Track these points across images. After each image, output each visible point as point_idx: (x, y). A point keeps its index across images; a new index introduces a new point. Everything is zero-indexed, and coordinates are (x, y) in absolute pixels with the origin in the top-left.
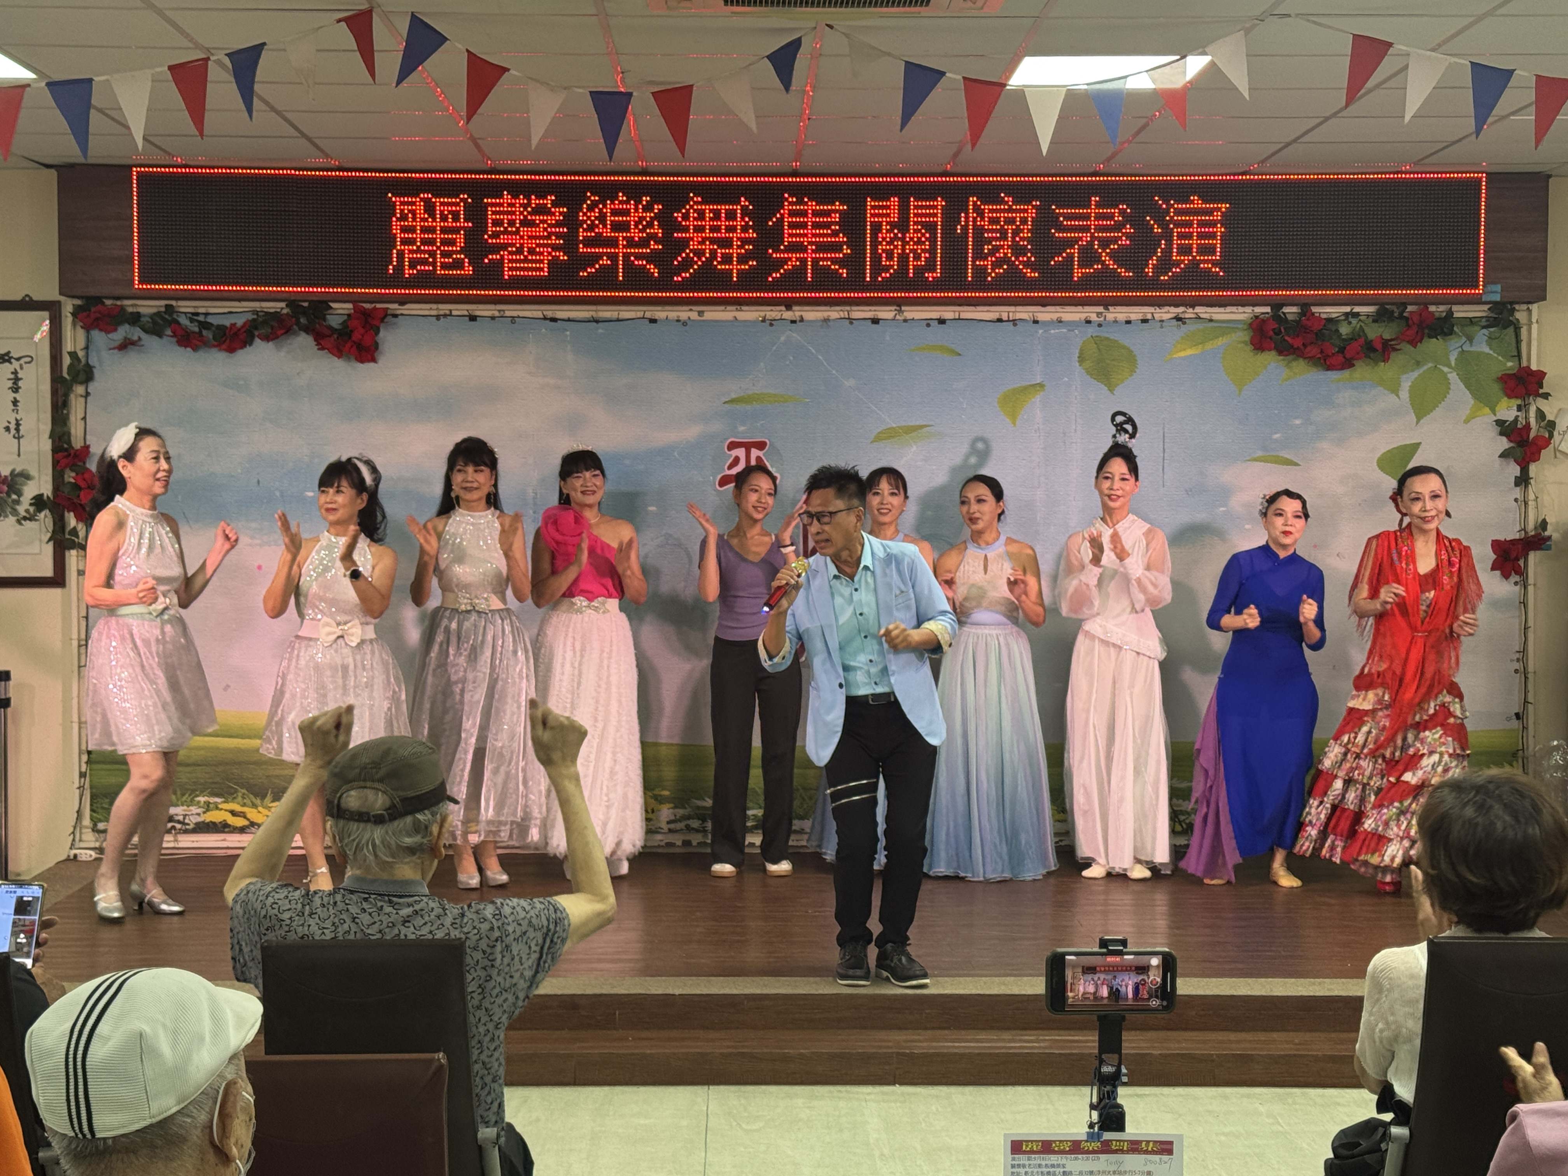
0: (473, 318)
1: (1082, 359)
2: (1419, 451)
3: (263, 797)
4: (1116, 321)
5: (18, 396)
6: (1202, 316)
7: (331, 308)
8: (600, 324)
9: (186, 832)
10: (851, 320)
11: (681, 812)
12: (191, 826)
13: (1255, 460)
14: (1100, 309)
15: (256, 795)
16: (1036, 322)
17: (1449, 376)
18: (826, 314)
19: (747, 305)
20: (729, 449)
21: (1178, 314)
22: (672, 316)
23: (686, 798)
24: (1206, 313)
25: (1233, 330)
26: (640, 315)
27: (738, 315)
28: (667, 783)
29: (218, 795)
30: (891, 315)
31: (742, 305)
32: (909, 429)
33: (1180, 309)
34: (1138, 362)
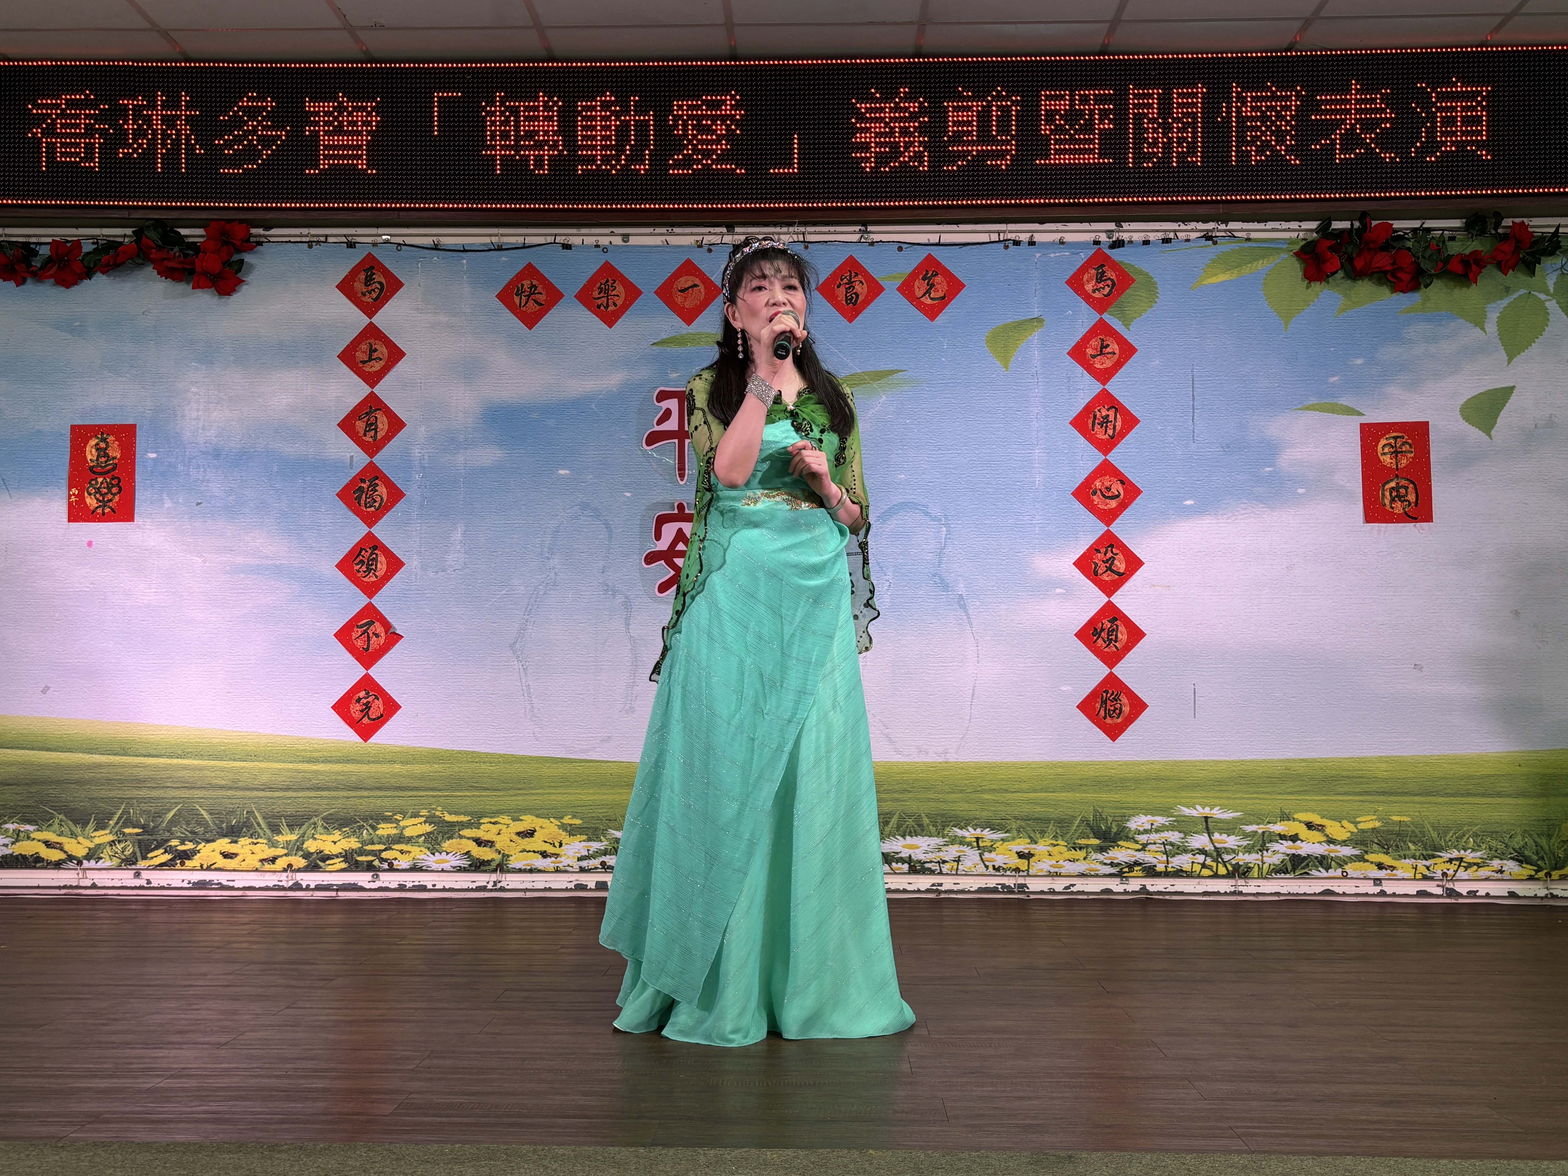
0: (351, 245)
2: (1513, 398)
3: (85, 824)
4: (1131, 242)
6: (1236, 234)
7: (179, 234)
10: (807, 244)
11: (595, 846)
13: (1307, 408)
14: (1111, 226)
15: (76, 822)
16: (1032, 243)
17: (1547, 304)
19: (680, 225)
20: (659, 400)
21: (1208, 231)
22: (590, 241)
23: (602, 827)
24: (1242, 230)
25: (1278, 250)
26: (550, 239)
27: (669, 238)
28: (579, 810)
29: (29, 822)
30: (855, 238)
31: (672, 225)
32: (877, 375)
33: (1211, 225)
34: (1159, 290)
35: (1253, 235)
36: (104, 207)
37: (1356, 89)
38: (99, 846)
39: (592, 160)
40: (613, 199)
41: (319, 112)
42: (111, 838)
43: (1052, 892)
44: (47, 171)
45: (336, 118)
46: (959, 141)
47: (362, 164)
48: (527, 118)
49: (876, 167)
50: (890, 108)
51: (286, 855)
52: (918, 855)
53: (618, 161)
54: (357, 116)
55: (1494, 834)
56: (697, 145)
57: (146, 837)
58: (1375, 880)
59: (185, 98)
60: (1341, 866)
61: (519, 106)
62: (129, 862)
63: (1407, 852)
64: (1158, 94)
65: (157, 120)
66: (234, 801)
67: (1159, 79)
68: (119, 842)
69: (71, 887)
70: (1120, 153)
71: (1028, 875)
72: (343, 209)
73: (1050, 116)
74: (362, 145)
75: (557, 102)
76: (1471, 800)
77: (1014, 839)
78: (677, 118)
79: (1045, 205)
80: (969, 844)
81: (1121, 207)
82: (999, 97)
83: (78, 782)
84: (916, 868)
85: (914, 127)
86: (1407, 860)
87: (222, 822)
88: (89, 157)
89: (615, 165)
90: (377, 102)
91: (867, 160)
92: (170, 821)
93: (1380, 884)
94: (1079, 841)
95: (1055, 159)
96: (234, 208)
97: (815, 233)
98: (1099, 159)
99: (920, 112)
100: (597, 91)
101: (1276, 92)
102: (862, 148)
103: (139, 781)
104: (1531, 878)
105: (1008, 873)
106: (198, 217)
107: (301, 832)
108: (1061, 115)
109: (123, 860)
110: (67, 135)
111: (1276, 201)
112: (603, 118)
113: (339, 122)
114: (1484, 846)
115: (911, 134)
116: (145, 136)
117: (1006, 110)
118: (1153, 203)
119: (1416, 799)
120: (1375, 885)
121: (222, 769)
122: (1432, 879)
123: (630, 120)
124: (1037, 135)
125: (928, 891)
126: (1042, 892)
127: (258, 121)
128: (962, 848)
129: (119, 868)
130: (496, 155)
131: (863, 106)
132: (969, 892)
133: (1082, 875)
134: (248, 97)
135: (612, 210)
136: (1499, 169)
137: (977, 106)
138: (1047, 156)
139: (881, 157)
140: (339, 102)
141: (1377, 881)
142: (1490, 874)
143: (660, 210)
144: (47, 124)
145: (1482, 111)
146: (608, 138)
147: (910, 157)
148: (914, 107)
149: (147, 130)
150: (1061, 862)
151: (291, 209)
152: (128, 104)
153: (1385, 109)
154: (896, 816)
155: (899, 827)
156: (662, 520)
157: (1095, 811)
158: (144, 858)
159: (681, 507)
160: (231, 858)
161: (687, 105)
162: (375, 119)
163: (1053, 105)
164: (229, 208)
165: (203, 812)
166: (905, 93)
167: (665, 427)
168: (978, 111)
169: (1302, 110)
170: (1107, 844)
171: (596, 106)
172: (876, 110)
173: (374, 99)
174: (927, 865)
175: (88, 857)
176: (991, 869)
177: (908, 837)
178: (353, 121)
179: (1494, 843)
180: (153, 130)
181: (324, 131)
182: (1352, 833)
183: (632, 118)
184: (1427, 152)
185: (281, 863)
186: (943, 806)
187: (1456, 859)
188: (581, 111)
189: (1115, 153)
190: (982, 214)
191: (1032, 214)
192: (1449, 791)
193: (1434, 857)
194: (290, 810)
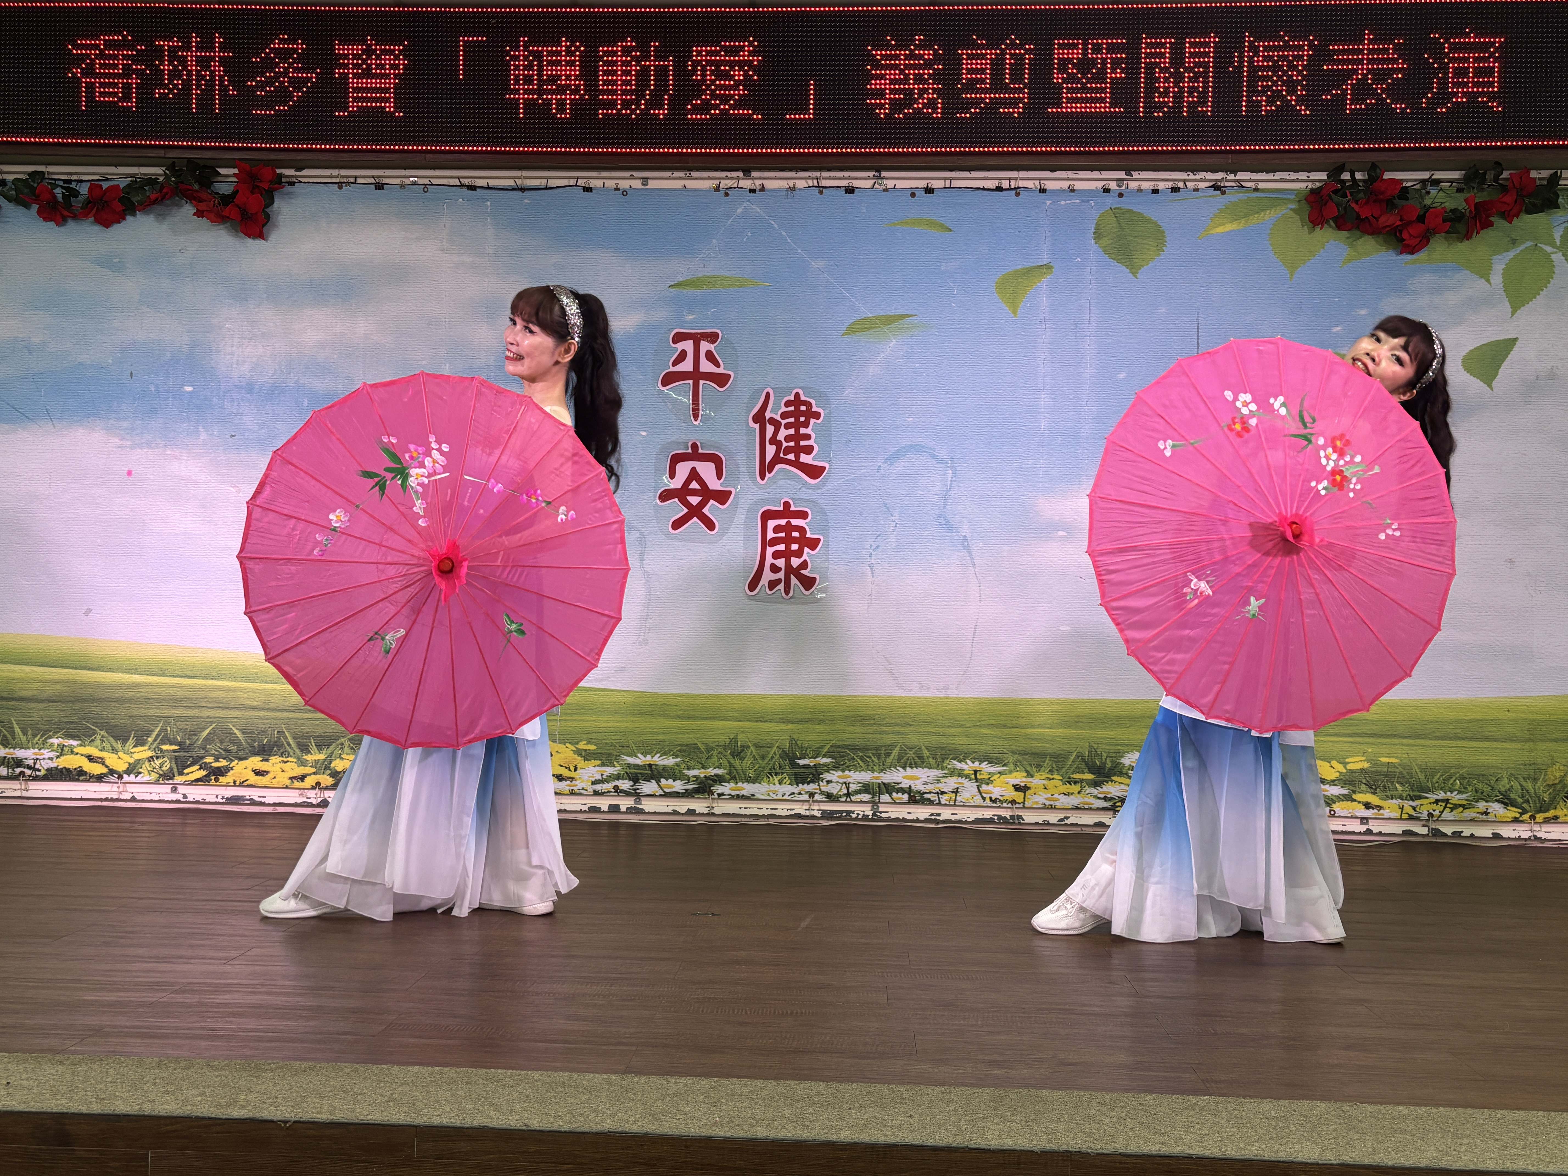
0: (382, 186)
1: (1098, 235)
2: (1516, 350)
3: (125, 741)
4: (1139, 191)
6: (1244, 184)
7: (219, 174)
8: (527, 193)
9: (36, 779)
10: (821, 189)
11: (609, 770)
12: (43, 773)
14: (1122, 175)
15: (116, 738)
16: (1043, 191)
17: (1553, 256)
18: (791, 183)
19: (698, 169)
20: (675, 341)
21: (1216, 180)
22: (610, 184)
23: (615, 753)
24: (1250, 180)
25: (1286, 201)
26: (573, 182)
27: (687, 182)
28: (593, 736)
29: (73, 737)
30: (870, 183)
31: (691, 170)
32: (890, 320)
33: (1220, 175)
34: (1167, 239)
35: (1262, 186)
36: (141, 146)
37: (1369, 39)
38: (138, 762)
39: (613, 104)
40: (632, 143)
41: (348, 54)
42: (150, 754)
43: (1047, 824)
44: (86, 111)
45: (364, 61)
46: (973, 89)
47: (390, 107)
48: (550, 63)
49: (890, 113)
50: (905, 55)
51: (314, 773)
52: (918, 786)
53: (638, 105)
54: (385, 60)
55: (1481, 777)
56: (715, 90)
57: (182, 754)
58: (1362, 819)
59: (218, 39)
60: (1328, 804)
61: (543, 51)
62: (167, 776)
63: (1395, 793)
64: (1170, 43)
65: (192, 61)
66: (266, 721)
67: (1172, 28)
68: (157, 758)
69: (112, 800)
70: (1131, 103)
71: (1024, 807)
72: (372, 151)
73: (1063, 64)
74: (390, 88)
75: (579, 47)
76: (1460, 743)
77: (1010, 772)
78: (696, 63)
79: (1056, 153)
80: (967, 777)
81: (1131, 157)
82: (1013, 46)
83: (118, 700)
84: (916, 798)
85: (929, 74)
86: (1394, 801)
87: (254, 741)
88: (127, 97)
89: (636, 109)
90: (404, 46)
91: (882, 106)
92: (206, 739)
93: (1367, 823)
94: (1074, 776)
95: (1067, 108)
96: (266, 149)
97: (830, 178)
98: (1109, 108)
99: (934, 59)
100: (619, 37)
101: (1288, 41)
102: (876, 94)
103: (176, 700)
104: (1516, 820)
105: (1005, 805)
106: (232, 157)
107: (329, 751)
108: (1073, 64)
109: (161, 775)
110: (106, 75)
111: (1285, 151)
112: (624, 63)
113: (367, 64)
114: (1470, 789)
115: (925, 81)
116: (180, 77)
117: (1019, 58)
118: (1163, 152)
119: (1405, 741)
120: (1362, 823)
121: (254, 691)
122: (1418, 819)
123: (650, 66)
124: (1049, 83)
125: (926, 821)
126: (1037, 824)
127: (289, 63)
128: (960, 780)
129: (157, 782)
130: (519, 99)
131: (878, 54)
132: (966, 822)
133: (1077, 808)
134: (280, 39)
135: (631, 154)
136: (1509, 122)
137: (991, 54)
138: (1059, 105)
139: (895, 104)
140: (367, 45)
141: (1364, 820)
142: (1474, 815)
143: (678, 154)
144: (87, 64)
145: (1494, 63)
146: (628, 83)
147: (923, 103)
148: (928, 54)
149: (182, 71)
150: (1056, 796)
151: (321, 150)
152: (164, 45)
153: (1397, 59)
154: (898, 748)
155: (899, 759)
156: (677, 459)
157: (1091, 747)
158: (181, 773)
159: (694, 446)
160: (263, 775)
161: (706, 51)
162: (402, 62)
163: (1067, 54)
164: (261, 149)
165: (236, 731)
166: (920, 40)
167: (680, 368)
168: (991, 59)
169: (1314, 60)
170: (1101, 779)
171: (617, 51)
172: (891, 57)
173: (401, 43)
174: (926, 796)
175: (128, 772)
176: (988, 800)
177: (908, 769)
178: (381, 64)
179: (1480, 786)
180: (188, 71)
181: (353, 73)
182: (1341, 773)
183: (651, 63)
184: (1438, 103)
185: (310, 781)
186: (943, 740)
187: (1442, 801)
188: (603, 56)
189: (1126, 103)
190: (994, 161)
191: (1043, 161)
192: (1438, 734)
193: (1420, 798)
194: (318, 731)
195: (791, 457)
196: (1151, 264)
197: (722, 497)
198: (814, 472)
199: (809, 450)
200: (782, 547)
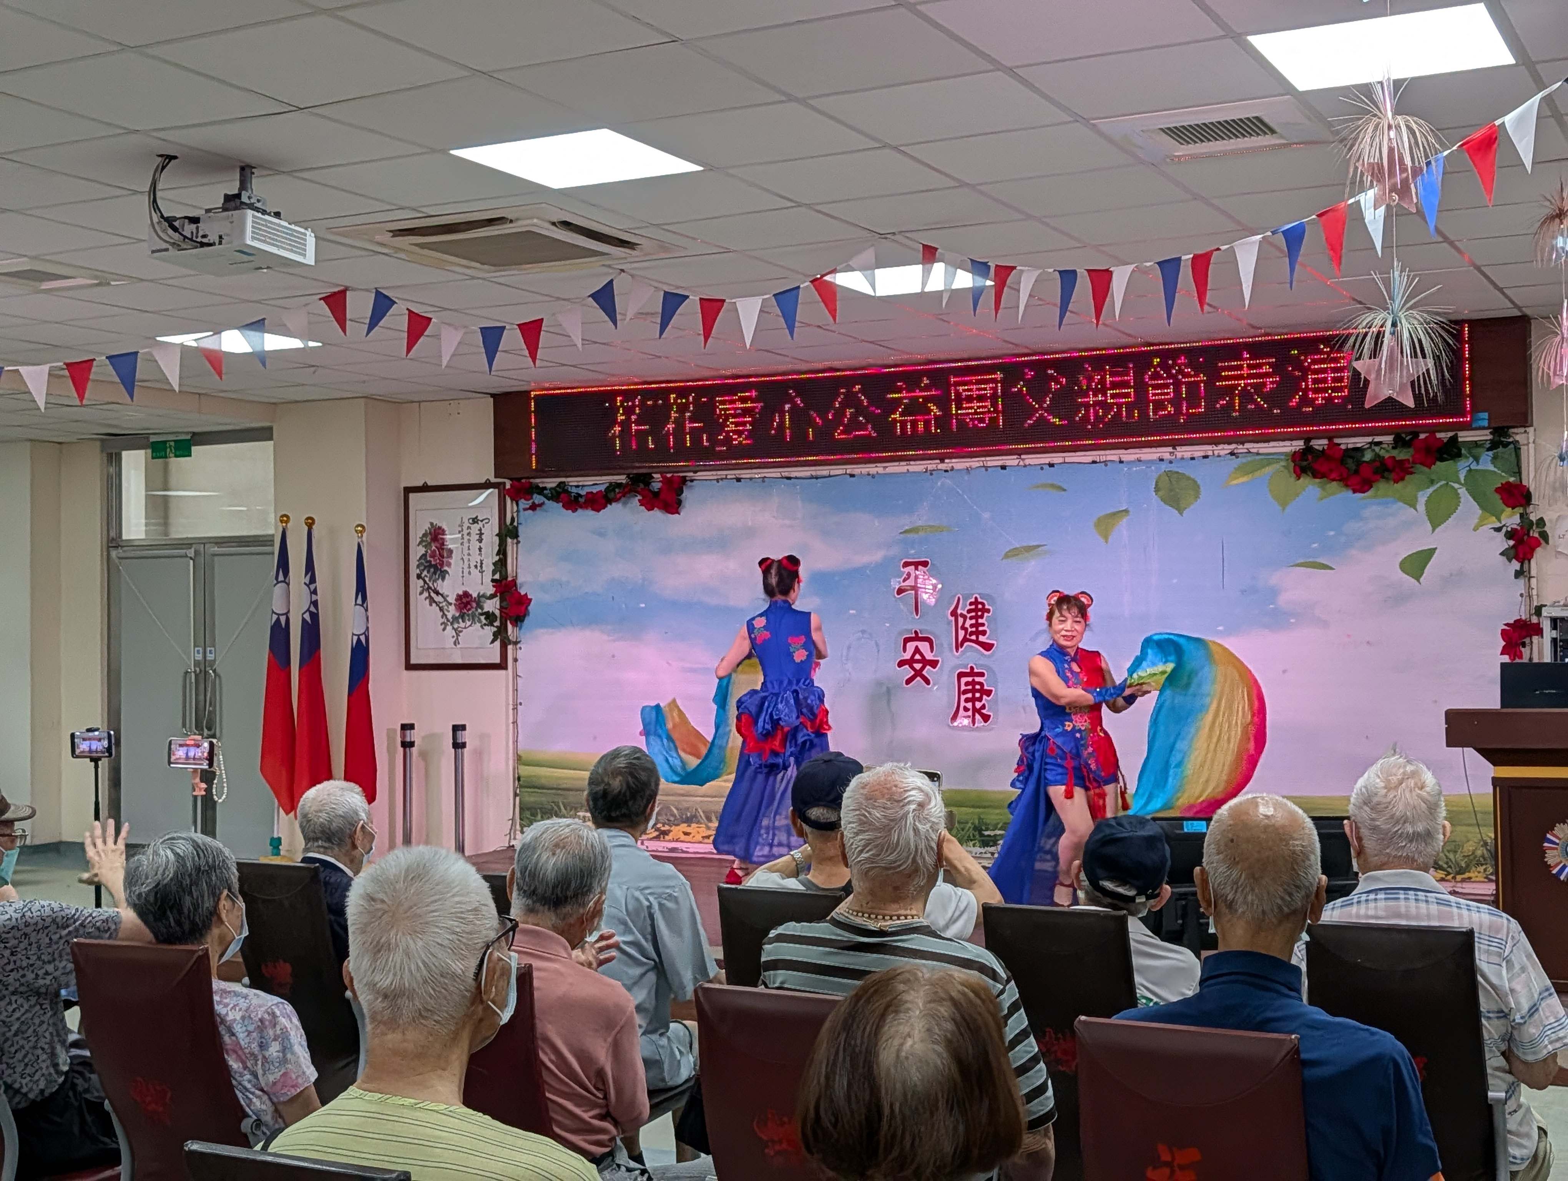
0: (739, 480)
1: (1157, 490)
2: (1436, 556)
4: (1182, 458)
5: (482, 545)
6: (1251, 451)
7: (652, 479)
10: (986, 468)
13: (1298, 565)
14: (1170, 449)
16: (1121, 462)
17: (1459, 491)
18: (968, 465)
19: (911, 461)
20: (903, 568)
21: (1232, 449)
22: (865, 471)
24: (1254, 448)
25: (1278, 461)
26: (843, 472)
27: (909, 467)
30: (1015, 462)
31: (908, 462)
32: (1029, 549)
33: (1233, 446)
34: (1202, 488)
35: (1261, 451)
66: (688, 803)
87: (683, 815)
96: (674, 466)
97: (992, 462)
156: (907, 640)
159: (916, 632)
160: (688, 835)
164: (672, 466)
165: (674, 809)
167: (907, 583)
195: (974, 637)
196: (1192, 507)
197: (934, 664)
198: (988, 647)
199: (984, 633)
200: (970, 695)
